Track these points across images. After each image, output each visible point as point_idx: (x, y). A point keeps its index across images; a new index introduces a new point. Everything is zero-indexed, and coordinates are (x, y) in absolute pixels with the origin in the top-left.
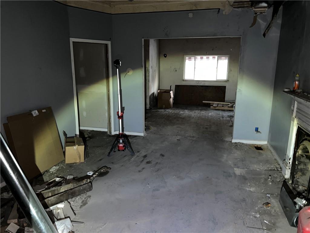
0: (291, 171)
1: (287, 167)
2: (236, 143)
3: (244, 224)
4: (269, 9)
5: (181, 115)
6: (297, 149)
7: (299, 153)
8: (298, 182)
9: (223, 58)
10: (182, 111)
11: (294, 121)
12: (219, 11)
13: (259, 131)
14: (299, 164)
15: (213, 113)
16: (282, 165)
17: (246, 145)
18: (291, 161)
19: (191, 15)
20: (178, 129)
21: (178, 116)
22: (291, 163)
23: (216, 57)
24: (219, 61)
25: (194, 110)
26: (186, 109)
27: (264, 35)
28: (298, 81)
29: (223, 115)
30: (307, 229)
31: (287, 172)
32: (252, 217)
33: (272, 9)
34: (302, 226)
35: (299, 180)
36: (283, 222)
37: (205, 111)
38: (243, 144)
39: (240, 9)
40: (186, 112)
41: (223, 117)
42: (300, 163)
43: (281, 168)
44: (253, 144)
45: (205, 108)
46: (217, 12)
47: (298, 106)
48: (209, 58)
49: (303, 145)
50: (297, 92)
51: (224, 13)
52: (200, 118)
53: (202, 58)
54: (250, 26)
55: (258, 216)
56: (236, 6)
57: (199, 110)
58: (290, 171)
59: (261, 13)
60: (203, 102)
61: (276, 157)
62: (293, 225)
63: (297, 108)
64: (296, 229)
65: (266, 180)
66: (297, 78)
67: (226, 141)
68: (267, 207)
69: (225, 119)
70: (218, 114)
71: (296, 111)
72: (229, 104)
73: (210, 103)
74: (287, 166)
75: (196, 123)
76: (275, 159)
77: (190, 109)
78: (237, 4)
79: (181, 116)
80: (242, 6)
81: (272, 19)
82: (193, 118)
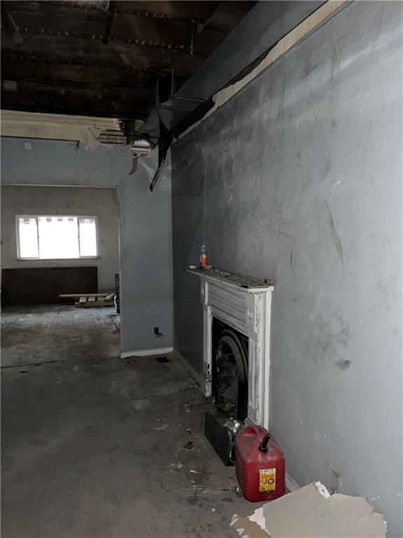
0: (212, 384)
1: (207, 380)
2: (127, 358)
3: (163, 487)
4: (153, 151)
5: (20, 325)
6: (216, 350)
7: (220, 355)
8: (223, 398)
9: (87, 220)
10: (21, 317)
11: (206, 310)
12: (78, 144)
13: (160, 332)
14: (221, 371)
15: (80, 314)
16: (198, 379)
17: (143, 358)
18: (210, 370)
19: (28, 146)
20: (20, 352)
21: (16, 327)
22: (210, 373)
23: (75, 219)
24: (81, 225)
25: (45, 312)
26: (30, 313)
27: (151, 188)
28: (205, 254)
29: (99, 316)
30: (249, 461)
31: (207, 387)
32: (171, 471)
33: (156, 150)
34: (241, 459)
35: (224, 395)
36: (216, 463)
37: (66, 313)
38: (138, 357)
39: (111, 145)
40: (31, 319)
41: (99, 320)
42: (222, 369)
43: (197, 384)
44: (153, 356)
45: (65, 307)
46: (75, 146)
47: (209, 288)
48: (61, 220)
49: (223, 342)
50: (206, 269)
51: (86, 148)
52: (58, 326)
53: (49, 220)
54: (129, 172)
55: (180, 466)
56: (105, 141)
57: (54, 311)
58: (210, 384)
59: (143, 155)
60: (61, 296)
61: (190, 368)
62: (228, 464)
63: (209, 292)
64: (233, 468)
65: (181, 406)
66: (203, 251)
67: (112, 358)
68: (190, 449)
69: (102, 321)
70: (89, 315)
71: (209, 296)
72: (105, 297)
73: (73, 298)
74: (206, 378)
75: (54, 335)
76: (188, 373)
77: (38, 312)
78: (106, 137)
79: (21, 327)
80: (114, 141)
81: (159, 166)
82: (46, 327)
